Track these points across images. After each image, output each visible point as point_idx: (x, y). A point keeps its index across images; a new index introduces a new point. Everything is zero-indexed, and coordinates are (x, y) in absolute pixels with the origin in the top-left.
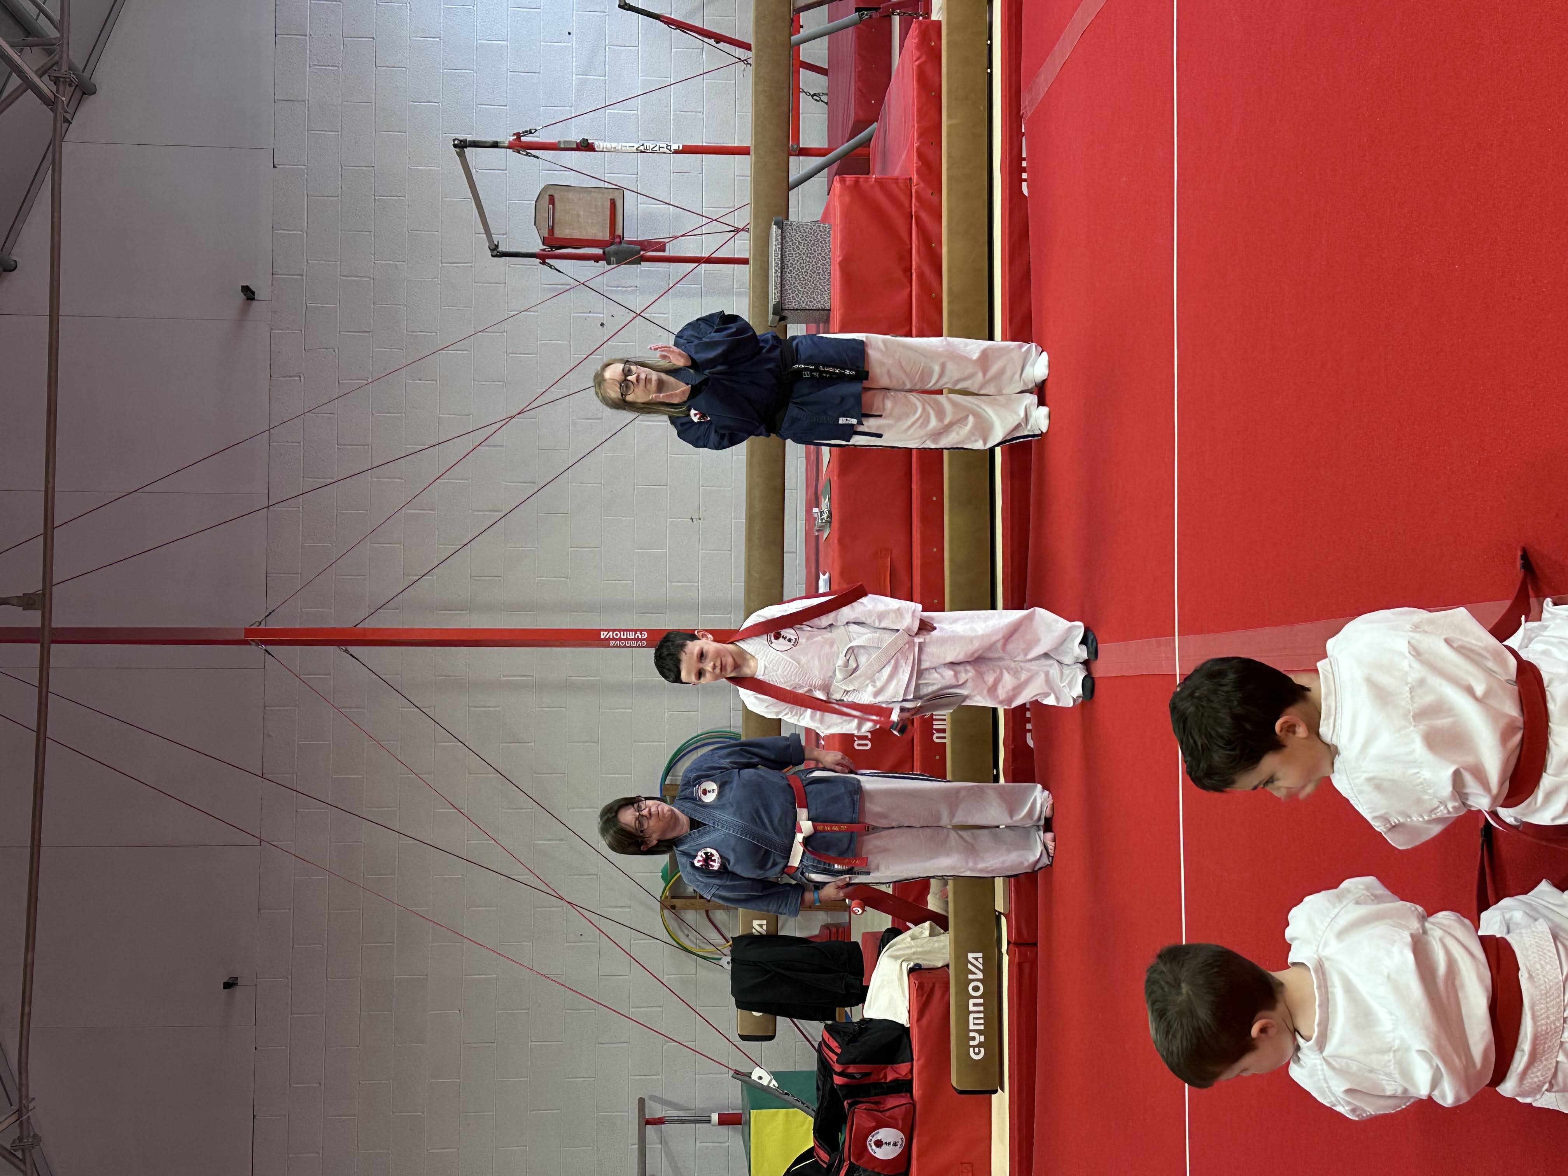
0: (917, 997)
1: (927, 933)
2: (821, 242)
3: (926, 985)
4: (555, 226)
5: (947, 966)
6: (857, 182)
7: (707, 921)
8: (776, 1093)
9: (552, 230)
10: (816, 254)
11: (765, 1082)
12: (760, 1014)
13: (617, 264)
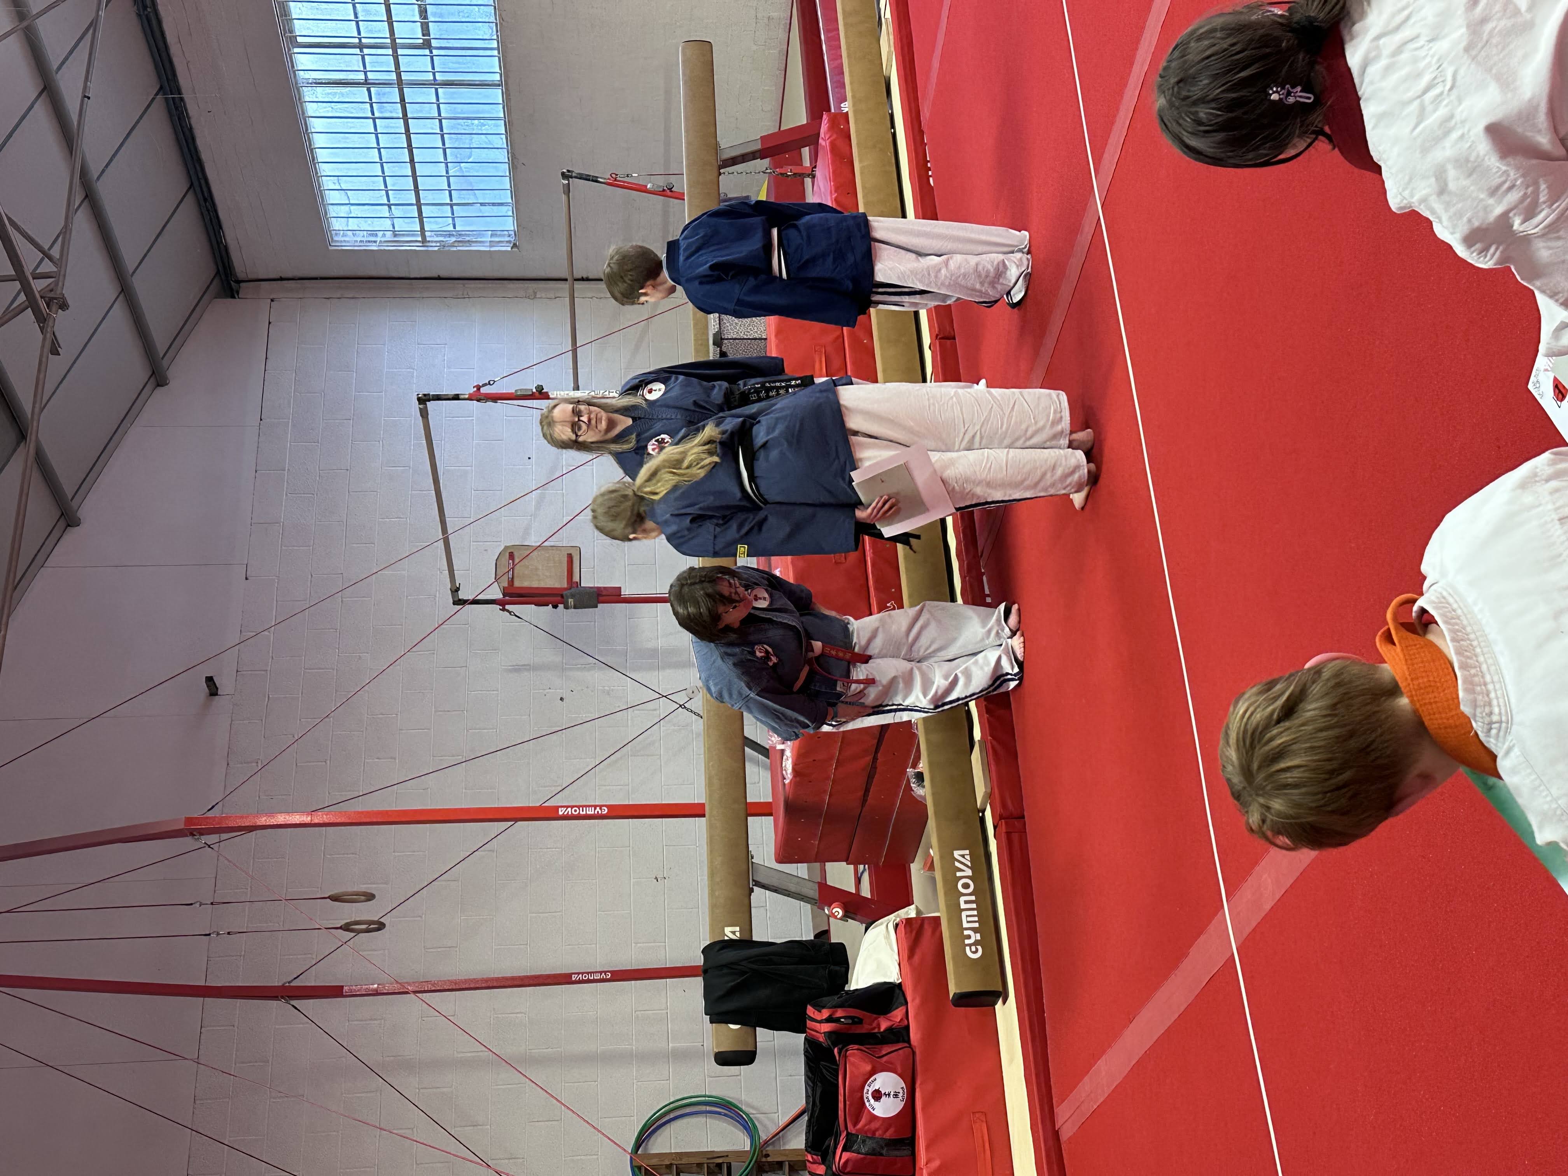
3: (914, 923)
4: (515, 579)
9: (511, 582)
12: (739, 1026)
13: (575, 608)
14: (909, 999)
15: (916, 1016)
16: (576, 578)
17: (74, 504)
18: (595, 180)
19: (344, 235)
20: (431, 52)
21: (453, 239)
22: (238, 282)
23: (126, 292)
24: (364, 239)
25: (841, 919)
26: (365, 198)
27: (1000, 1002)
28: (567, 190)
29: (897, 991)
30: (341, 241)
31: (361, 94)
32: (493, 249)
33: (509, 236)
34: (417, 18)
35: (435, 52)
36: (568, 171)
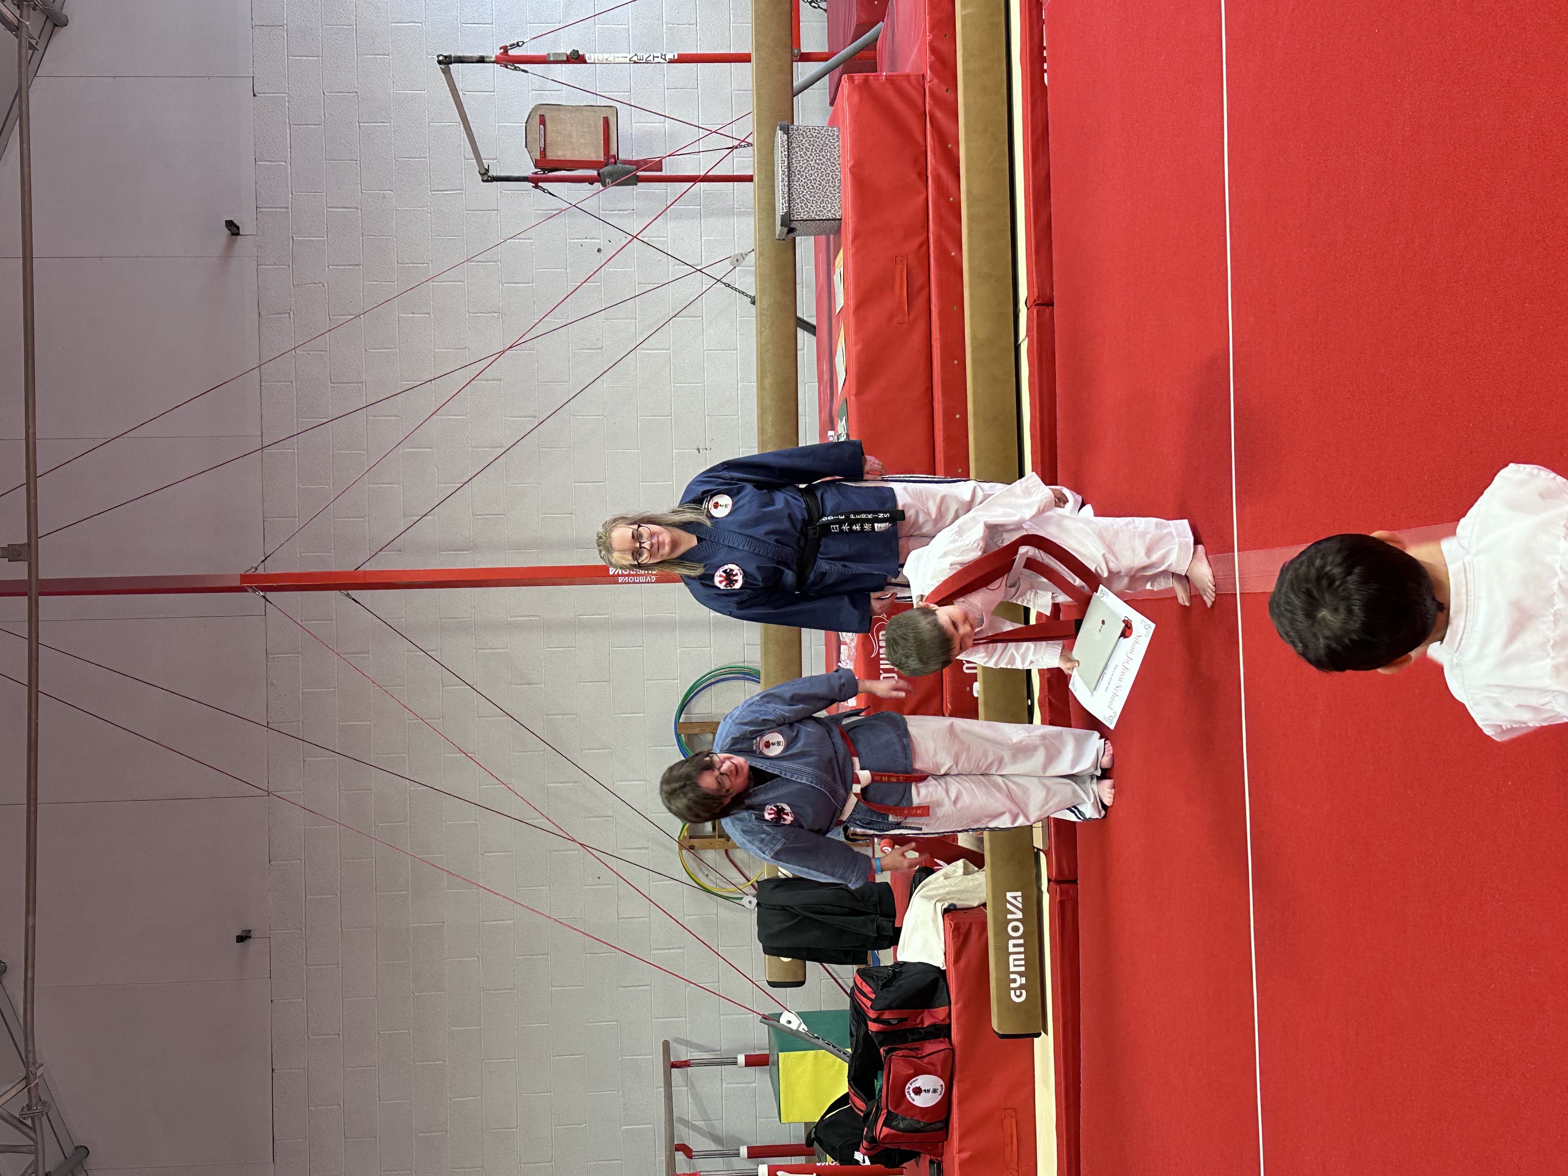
0: (953, 938)
1: (961, 871)
2: (830, 147)
3: (962, 925)
4: (547, 148)
5: (984, 905)
6: (866, 80)
7: (727, 860)
8: (806, 1036)
9: (543, 152)
10: (824, 160)
11: (793, 1026)
12: (789, 960)
13: (612, 186)
16: (613, 152)
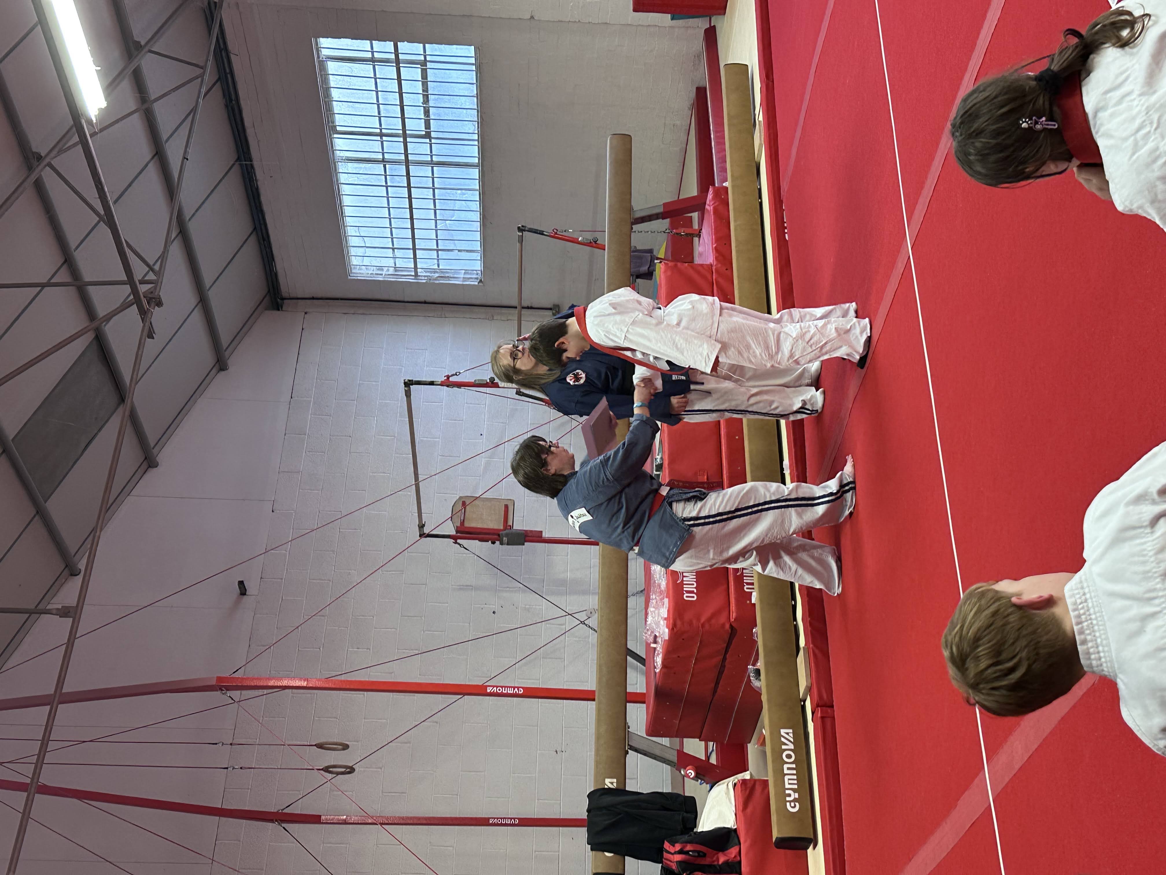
9: (462, 523)
12: (611, 855)
13: (508, 544)
14: (742, 840)
15: (747, 853)
16: (510, 523)
17: (155, 451)
18: (541, 233)
19: (359, 269)
20: (430, 141)
21: (437, 275)
22: (283, 299)
23: (203, 302)
24: (374, 273)
25: (692, 779)
26: (377, 243)
27: (811, 847)
28: (521, 240)
29: (733, 833)
30: (357, 273)
31: (379, 168)
32: (465, 283)
33: (477, 274)
34: (423, 117)
35: (433, 141)
36: (523, 226)
